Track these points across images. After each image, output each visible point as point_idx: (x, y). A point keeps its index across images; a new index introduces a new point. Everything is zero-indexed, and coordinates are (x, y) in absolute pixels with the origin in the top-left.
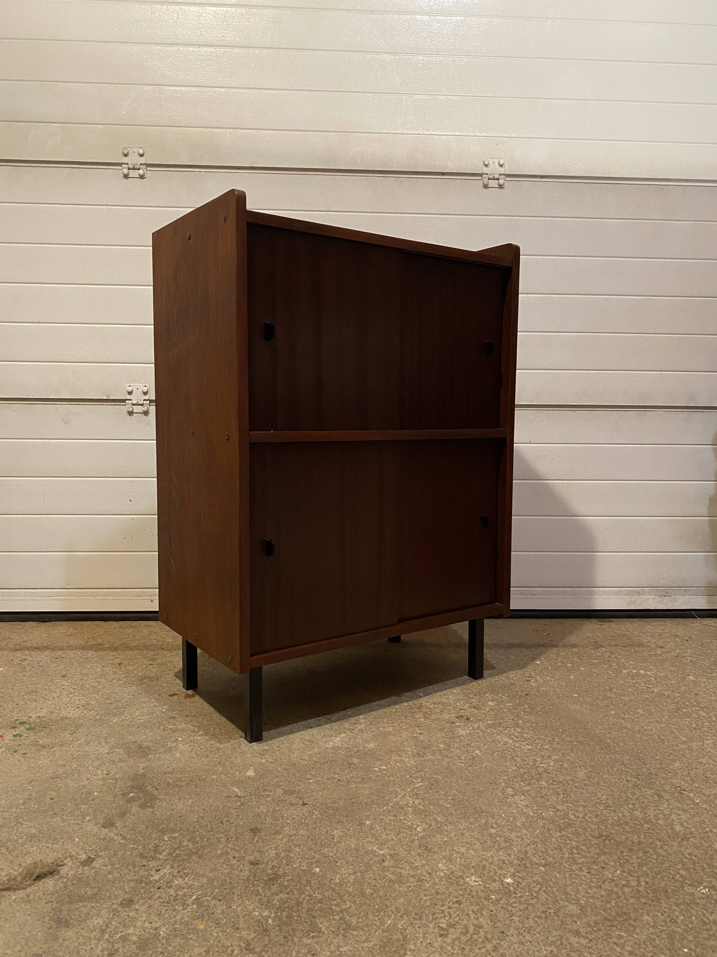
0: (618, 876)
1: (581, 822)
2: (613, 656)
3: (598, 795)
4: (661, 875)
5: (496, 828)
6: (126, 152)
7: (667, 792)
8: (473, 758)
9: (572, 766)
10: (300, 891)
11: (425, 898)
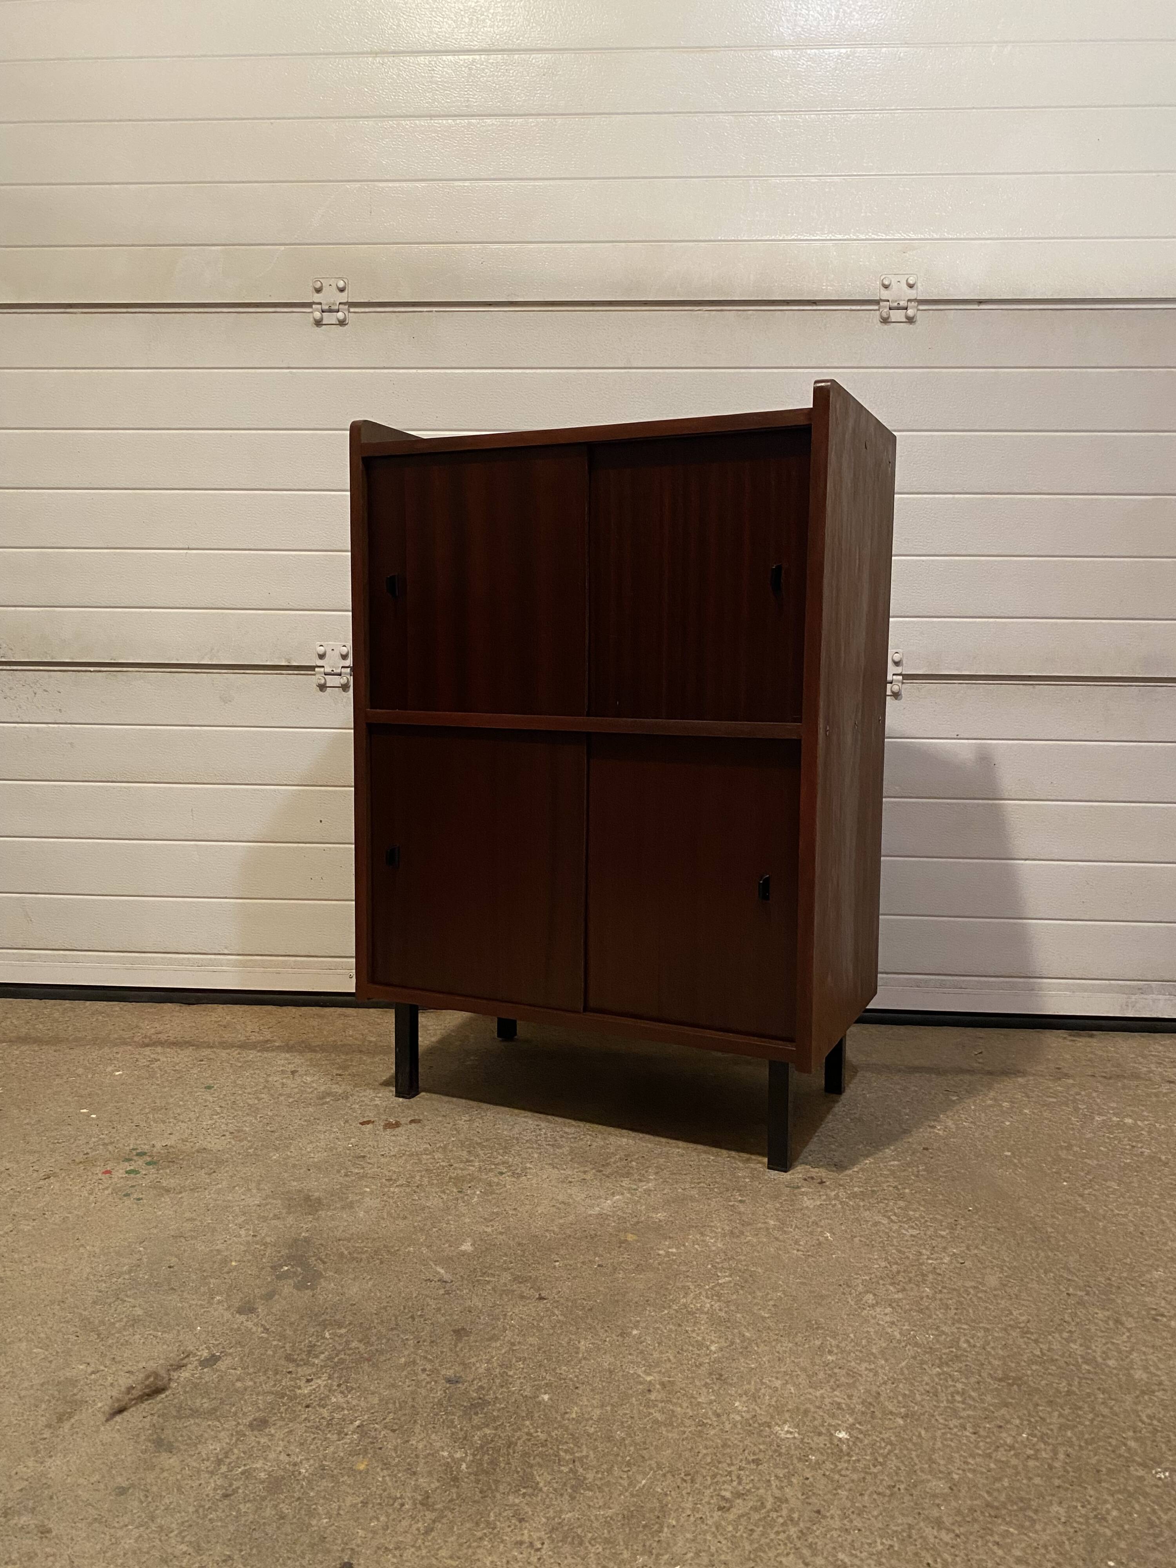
0: (1022, 1442)
1: (978, 1354)
2: (1083, 1093)
3: (1015, 1313)
4: (1095, 1445)
5: (836, 1354)
6: (318, 285)
7: (1132, 1316)
8: (820, 1244)
9: (979, 1265)
10: (515, 1427)
11: (705, 1451)
